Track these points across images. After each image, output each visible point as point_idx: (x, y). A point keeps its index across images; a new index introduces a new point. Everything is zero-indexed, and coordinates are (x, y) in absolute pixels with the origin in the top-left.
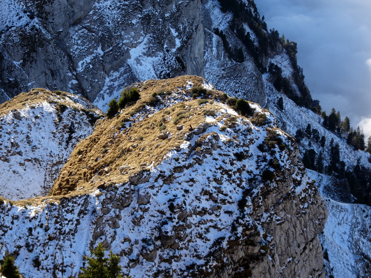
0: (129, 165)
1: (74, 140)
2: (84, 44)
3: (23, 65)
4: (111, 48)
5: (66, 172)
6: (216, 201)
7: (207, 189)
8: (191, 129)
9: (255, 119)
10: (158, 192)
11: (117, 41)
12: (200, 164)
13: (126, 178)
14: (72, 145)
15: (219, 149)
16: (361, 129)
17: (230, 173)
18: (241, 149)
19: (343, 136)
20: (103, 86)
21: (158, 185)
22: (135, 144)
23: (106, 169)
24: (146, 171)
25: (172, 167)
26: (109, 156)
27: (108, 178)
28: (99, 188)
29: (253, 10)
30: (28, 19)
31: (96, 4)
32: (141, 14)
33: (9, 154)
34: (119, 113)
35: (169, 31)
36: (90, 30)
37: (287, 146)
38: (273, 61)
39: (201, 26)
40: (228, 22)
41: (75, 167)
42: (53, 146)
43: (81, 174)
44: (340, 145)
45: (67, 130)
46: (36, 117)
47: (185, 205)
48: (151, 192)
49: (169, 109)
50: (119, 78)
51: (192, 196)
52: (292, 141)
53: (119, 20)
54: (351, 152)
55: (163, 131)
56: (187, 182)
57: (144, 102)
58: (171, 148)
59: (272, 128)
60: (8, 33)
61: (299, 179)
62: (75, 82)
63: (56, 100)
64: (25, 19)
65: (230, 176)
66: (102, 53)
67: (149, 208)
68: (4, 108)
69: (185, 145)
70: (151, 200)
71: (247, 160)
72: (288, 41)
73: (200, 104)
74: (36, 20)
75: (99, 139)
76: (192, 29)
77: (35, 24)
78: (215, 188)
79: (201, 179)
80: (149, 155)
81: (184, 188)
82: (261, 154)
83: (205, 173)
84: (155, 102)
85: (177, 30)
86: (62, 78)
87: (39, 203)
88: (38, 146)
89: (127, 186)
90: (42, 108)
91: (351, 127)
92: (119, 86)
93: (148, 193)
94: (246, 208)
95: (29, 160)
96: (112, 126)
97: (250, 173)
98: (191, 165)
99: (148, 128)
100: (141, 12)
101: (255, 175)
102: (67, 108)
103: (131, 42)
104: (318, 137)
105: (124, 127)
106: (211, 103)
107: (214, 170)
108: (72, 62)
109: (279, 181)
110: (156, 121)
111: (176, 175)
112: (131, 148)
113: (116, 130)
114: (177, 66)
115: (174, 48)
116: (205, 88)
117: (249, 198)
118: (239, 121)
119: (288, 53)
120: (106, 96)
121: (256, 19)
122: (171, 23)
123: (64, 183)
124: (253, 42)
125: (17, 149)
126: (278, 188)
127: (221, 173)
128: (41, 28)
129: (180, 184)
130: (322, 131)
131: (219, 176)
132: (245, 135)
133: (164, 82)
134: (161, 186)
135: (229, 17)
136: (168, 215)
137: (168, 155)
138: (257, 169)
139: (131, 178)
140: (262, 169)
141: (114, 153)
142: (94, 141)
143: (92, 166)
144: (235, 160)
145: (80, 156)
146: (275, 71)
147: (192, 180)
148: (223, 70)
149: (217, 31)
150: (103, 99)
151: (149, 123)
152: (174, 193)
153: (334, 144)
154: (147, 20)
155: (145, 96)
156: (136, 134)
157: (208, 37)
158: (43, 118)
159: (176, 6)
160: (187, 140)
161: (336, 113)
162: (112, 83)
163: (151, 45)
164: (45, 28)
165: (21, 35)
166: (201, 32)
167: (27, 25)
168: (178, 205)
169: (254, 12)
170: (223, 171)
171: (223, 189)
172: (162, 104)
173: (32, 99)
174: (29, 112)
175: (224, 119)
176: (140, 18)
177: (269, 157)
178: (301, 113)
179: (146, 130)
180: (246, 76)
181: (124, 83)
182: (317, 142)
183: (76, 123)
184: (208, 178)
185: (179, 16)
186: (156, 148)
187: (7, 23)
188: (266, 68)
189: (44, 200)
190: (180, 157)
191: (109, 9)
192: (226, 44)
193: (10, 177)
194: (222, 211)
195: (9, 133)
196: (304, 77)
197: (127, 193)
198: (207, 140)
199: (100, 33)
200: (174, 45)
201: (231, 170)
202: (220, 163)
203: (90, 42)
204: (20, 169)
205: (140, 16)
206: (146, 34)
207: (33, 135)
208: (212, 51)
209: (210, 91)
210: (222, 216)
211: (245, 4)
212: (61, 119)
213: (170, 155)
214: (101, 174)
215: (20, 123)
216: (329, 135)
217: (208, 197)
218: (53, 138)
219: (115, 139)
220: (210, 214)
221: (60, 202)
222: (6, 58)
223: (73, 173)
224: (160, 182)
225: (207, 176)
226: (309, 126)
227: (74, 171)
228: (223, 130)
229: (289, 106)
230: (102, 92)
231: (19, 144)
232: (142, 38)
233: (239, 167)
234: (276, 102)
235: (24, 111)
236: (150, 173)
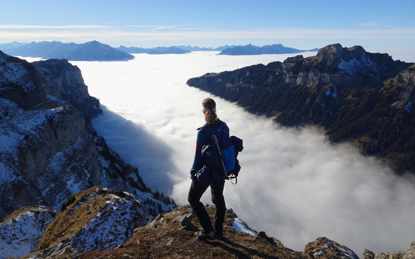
0: (75, 229)
1: (44, 226)
2: (44, 183)
3: (14, 198)
4: (58, 183)
5: (43, 240)
6: (115, 235)
7: (111, 231)
8: (101, 207)
9: (127, 198)
10: (89, 237)
11: (61, 179)
12: (106, 221)
13: (74, 235)
14: (44, 229)
15: (114, 213)
16: (168, 196)
17: (120, 222)
18: (123, 211)
19: (162, 200)
20: (56, 200)
21: (89, 234)
22: (76, 220)
23: (63, 234)
24: (83, 229)
25: (94, 225)
26: (64, 227)
27: (65, 237)
28: (61, 242)
29: (118, 158)
30: (16, 177)
31: (49, 165)
32: (71, 166)
33: (11, 240)
34: (67, 208)
35: (84, 171)
36: (47, 177)
37: (141, 206)
38: (129, 176)
39: (98, 167)
40: (109, 164)
41: (48, 236)
42: (35, 231)
43: (51, 239)
44: (161, 204)
45: (41, 222)
46: (24, 220)
47: (102, 240)
48: (86, 238)
49: (89, 201)
50: (63, 195)
51: (105, 235)
52: (143, 203)
53: (61, 170)
54: (166, 206)
55: (88, 211)
56: (102, 230)
57: (78, 201)
58: (93, 217)
59: (134, 200)
60: (6, 185)
61: (148, 218)
62: (41, 201)
63: (34, 210)
64: (14, 177)
65: (120, 223)
66: (54, 186)
67: (86, 245)
68: (7, 219)
69: (99, 215)
70: (87, 242)
71: (126, 215)
72: (134, 167)
73: (103, 197)
74: (20, 177)
75: (58, 221)
76: (94, 169)
77: (19, 179)
78: (114, 229)
79: (107, 227)
80: (83, 222)
81: (101, 233)
82: (131, 211)
83: (109, 224)
84: (83, 200)
85: (88, 170)
86: (35, 200)
87: (33, 256)
88: (27, 233)
89: (75, 238)
90: (27, 215)
91: (164, 196)
92: (64, 199)
93: (85, 239)
94: (129, 235)
95: (22, 241)
96: (64, 214)
97: (128, 220)
98: (103, 222)
99: (81, 211)
100: (71, 165)
101: (130, 220)
102: (40, 212)
103: (67, 178)
104: (152, 203)
105: (70, 213)
106: (108, 195)
107: (113, 222)
108: (40, 193)
109: (140, 220)
110: (84, 208)
111: (97, 228)
112: (74, 221)
113: (66, 215)
114: (89, 185)
115: (87, 178)
116: (104, 189)
117: (129, 230)
118: (120, 200)
119: (135, 172)
120: (58, 204)
121: (120, 161)
122: (85, 168)
123: (43, 246)
124: (120, 170)
125: (15, 237)
126: (140, 223)
127: (116, 223)
128: (23, 180)
129: (99, 231)
130: (153, 200)
131: (115, 224)
132: (124, 205)
133: (86, 191)
134: (91, 234)
135: (109, 162)
136: (95, 246)
137: (92, 220)
138: (131, 218)
139: (76, 234)
140: (133, 217)
141: (66, 226)
142: (56, 223)
143: (56, 234)
144: (121, 216)
145: (50, 231)
146: (131, 180)
147: (104, 228)
148: (110, 183)
149: (104, 168)
150: (56, 205)
151: (81, 209)
152: (97, 236)
153: (159, 204)
154: (73, 169)
155: (78, 198)
156: (76, 215)
157: (101, 171)
158: (28, 220)
159: (86, 161)
160: (100, 212)
161: (158, 192)
162: (60, 198)
163: (77, 178)
164: (25, 179)
165: (12, 185)
166: (98, 169)
167: (16, 180)
168: (99, 240)
169: (119, 158)
170: (117, 222)
171: (118, 229)
172: (86, 200)
173: (22, 212)
174: (20, 218)
175: (114, 200)
176: (70, 168)
177: (135, 212)
178: (144, 194)
179: (81, 213)
180: (119, 184)
181: (66, 197)
182: (152, 205)
183: (45, 218)
184: (111, 226)
185: (88, 164)
186: (86, 219)
187: (5, 181)
188: (127, 180)
189: (35, 254)
190: (97, 220)
191: (55, 166)
192: (109, 173)
193: (13, 251)
194: (119, 239)
195: (11, 230)
196: (142, 180)
197: (75, 241)
198: (108, 210)
199: (52, 177)
200: (87, 176)
201: (120, 221)
202: (115, 218)
203: (48, 182)
204: (18, 246)
205: (70, 167)
206: (74, 174)
207: (23, 228)
208: (103, 176)
209: (107, 191)
210: (119, 241)
211: (114, 156)
212: (37, 218)
213: (93, 220)
214: (61, 237)
215: (16, 224)
216: (156, 201)
217: (112, 234)
218: (34, 227)
219: (66, 220)
220: (114, 241)
221: (43, 253)
222: (5, 196)
223: (47, 240)
224: (90, 233)
225: (110, 225)
226: (148, 199)
227: (47, 239)
228: (114, 205)
229: (139, 193)
230: (55, 203)
231: (17, 234)
232: (72, 176)
233: (123, 218)
234: (133, 192)
235: (18, 218)
236: (85, 230)
